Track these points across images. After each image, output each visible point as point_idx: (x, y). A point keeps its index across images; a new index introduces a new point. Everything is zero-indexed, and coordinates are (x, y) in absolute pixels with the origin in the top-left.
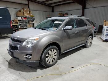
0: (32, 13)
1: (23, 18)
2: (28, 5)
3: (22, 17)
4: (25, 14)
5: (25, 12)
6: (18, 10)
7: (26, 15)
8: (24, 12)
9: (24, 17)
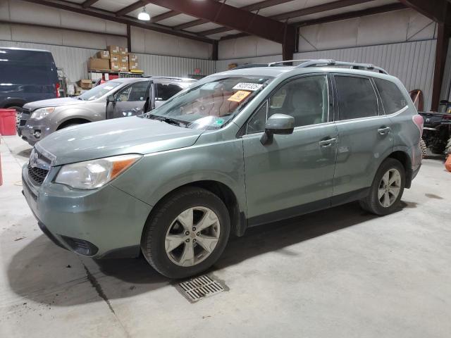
0: (136, 61)
1: (107, 75)
2: (128, 37)
3: (103, 75)
4: (113, 65)
5: (113, 59)
6: (96, 52)
7: (115, 67)
8: (110, 60)
9: (110, 74)
